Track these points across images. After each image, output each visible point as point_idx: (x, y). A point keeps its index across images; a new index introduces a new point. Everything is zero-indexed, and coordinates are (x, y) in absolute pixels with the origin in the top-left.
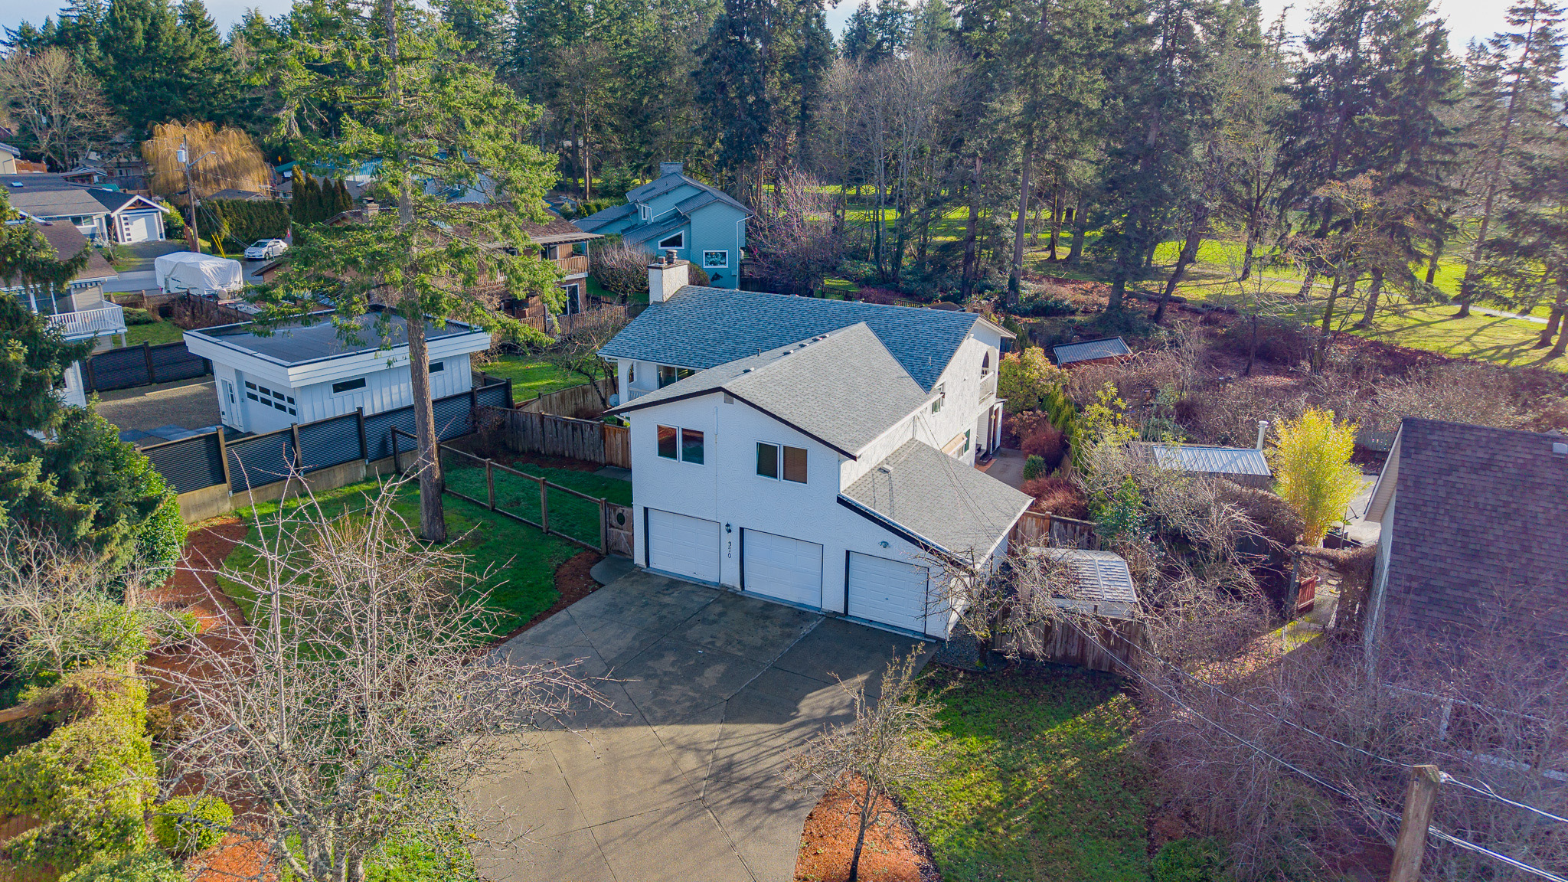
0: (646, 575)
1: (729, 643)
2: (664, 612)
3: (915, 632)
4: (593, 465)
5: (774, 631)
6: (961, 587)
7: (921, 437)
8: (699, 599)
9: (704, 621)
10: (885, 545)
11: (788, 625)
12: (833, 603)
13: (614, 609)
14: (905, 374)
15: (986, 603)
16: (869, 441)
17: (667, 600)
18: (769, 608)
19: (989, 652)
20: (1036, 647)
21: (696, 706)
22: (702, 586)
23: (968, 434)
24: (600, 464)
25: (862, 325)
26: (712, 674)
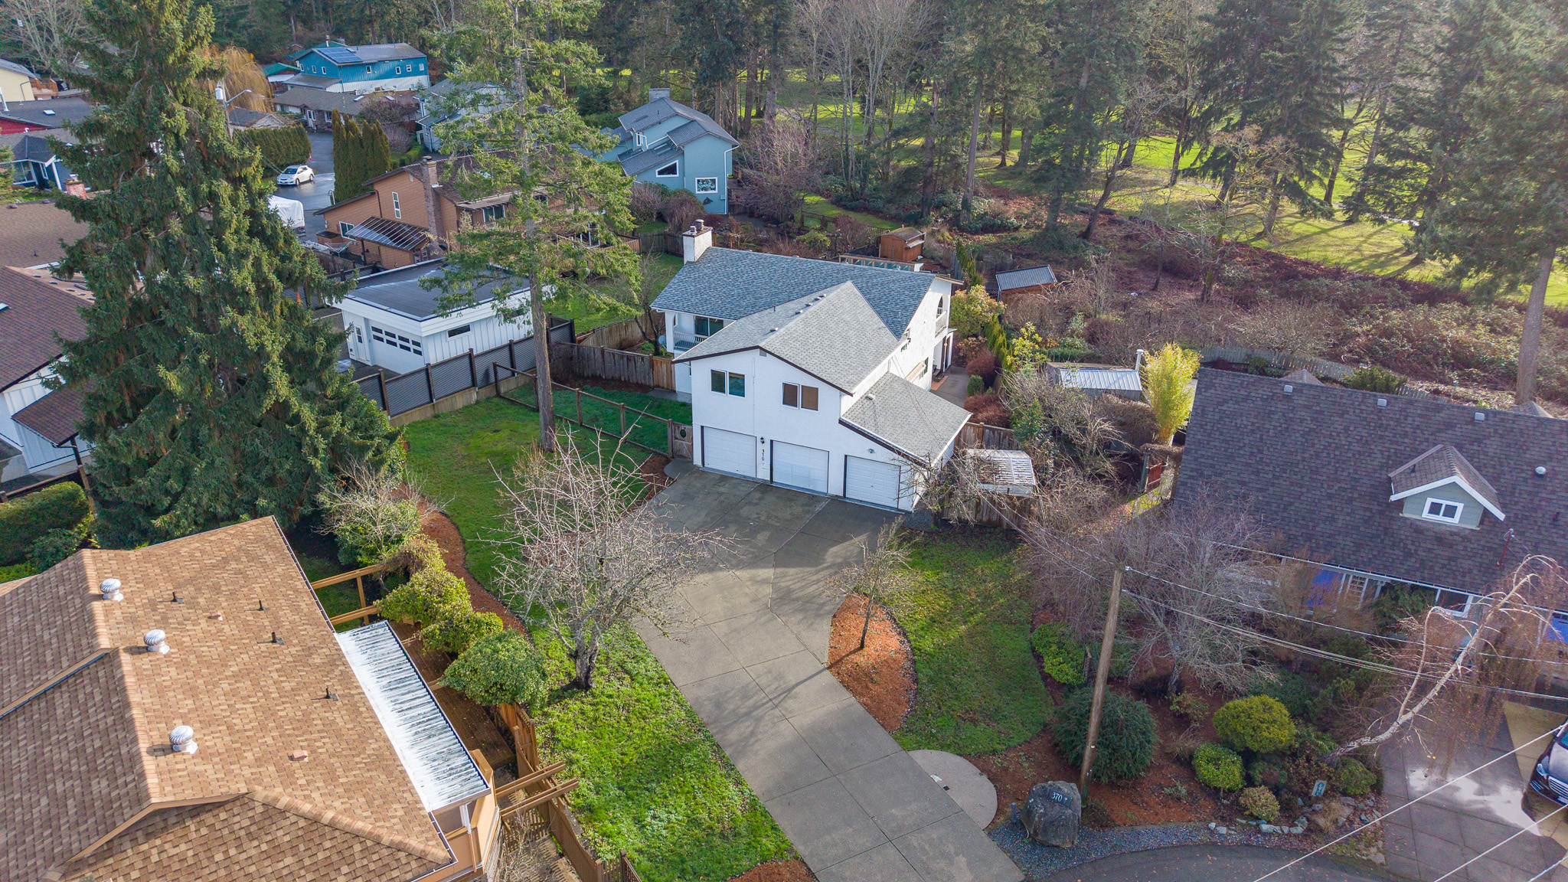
0: (703, 473)
1: (769, 517)
2: (722, 498)
3: (891, 508)
4: (643, 388)
5: (798, 509)
6: (922, 479)
7: (894, 371)
8: (744, 489)
9: (750, 503)
10: (872, 451)
11: (806, 505)
12: (836, 489)
13: (687, 497)
14: (883, 325)
15: (938, 489)
16: (860, 381)
17: (722, 489)
18: (790, 495)
19: (940, 521)
20: (969, 515)
21: (756, 557)
22: (744, 480)
23: (926, 362)
24: (649, 387)
25: (849, 283)
26: (762, 538)
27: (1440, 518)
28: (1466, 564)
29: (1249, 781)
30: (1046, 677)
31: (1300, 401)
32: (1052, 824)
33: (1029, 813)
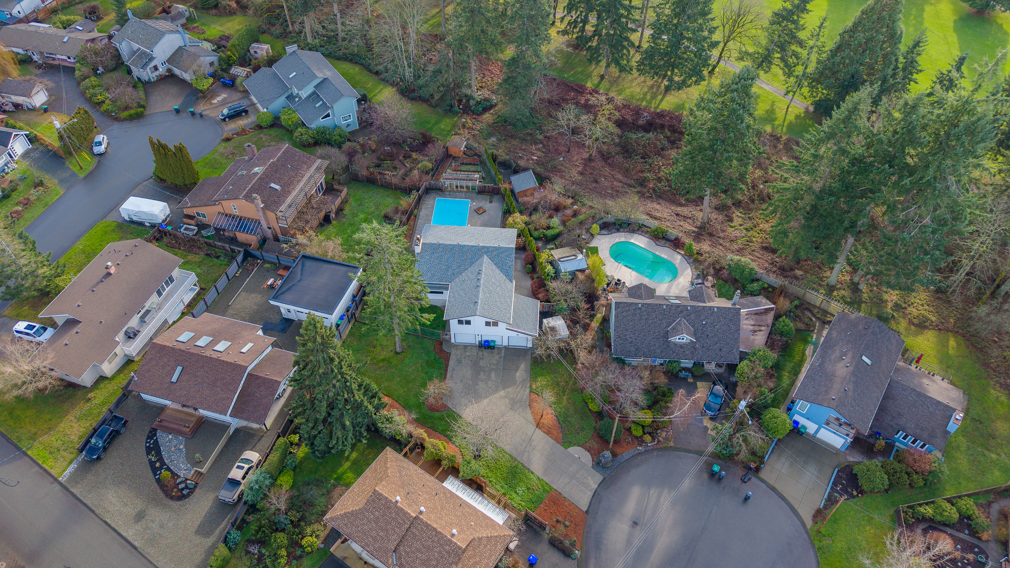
1: (490, 364)
2: (470, 359)
3: (524, 347)
5: (497, 357)
8: (475, 351)
9: (480, 359)
10: (517, 335)
11: (498, 354)
13: (459, 362)
14: (505, 277)
16: (510, 316)
17: (468, 354)
21: (496, 386)
22: (472, 345)
25: (485, 257)
26: (493, 376)
27: (681, 341)
28: (687, 352)
29: (644, 433)
30: (590, 410)
31: (643, 309)
32: (606, 463)
33: (601, 461)
